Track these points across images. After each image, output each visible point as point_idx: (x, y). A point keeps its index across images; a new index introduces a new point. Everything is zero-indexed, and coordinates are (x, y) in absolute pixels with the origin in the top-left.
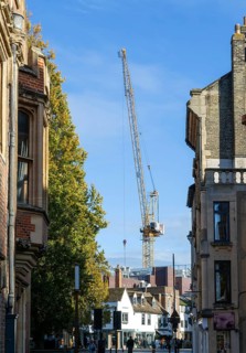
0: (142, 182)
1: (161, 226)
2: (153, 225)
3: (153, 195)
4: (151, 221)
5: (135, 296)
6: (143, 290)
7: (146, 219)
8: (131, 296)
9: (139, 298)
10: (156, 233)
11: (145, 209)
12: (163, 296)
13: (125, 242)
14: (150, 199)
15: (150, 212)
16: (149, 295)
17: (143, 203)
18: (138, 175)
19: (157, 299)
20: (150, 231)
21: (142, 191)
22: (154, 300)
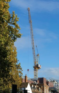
0: (34, 51)
1: (40, 66)
2: (38, 65)
3: (38, 55)
4: (37, 64)
5: (33, 86)
6: (35, 84)
7: (35, 63)
8: (31, 86)
9: (34, 87)
10: (39, 68)
11: (35, 60)
12: (43, 87)
13: (28, 70)
14: (37, 57)
15: (37, 61)
16: (38, 86)
17: (34, 58)
18: (33, 48)
19: (41, 88)
20: (36, 67)
21: (34, 54)
22: (40, 88)
